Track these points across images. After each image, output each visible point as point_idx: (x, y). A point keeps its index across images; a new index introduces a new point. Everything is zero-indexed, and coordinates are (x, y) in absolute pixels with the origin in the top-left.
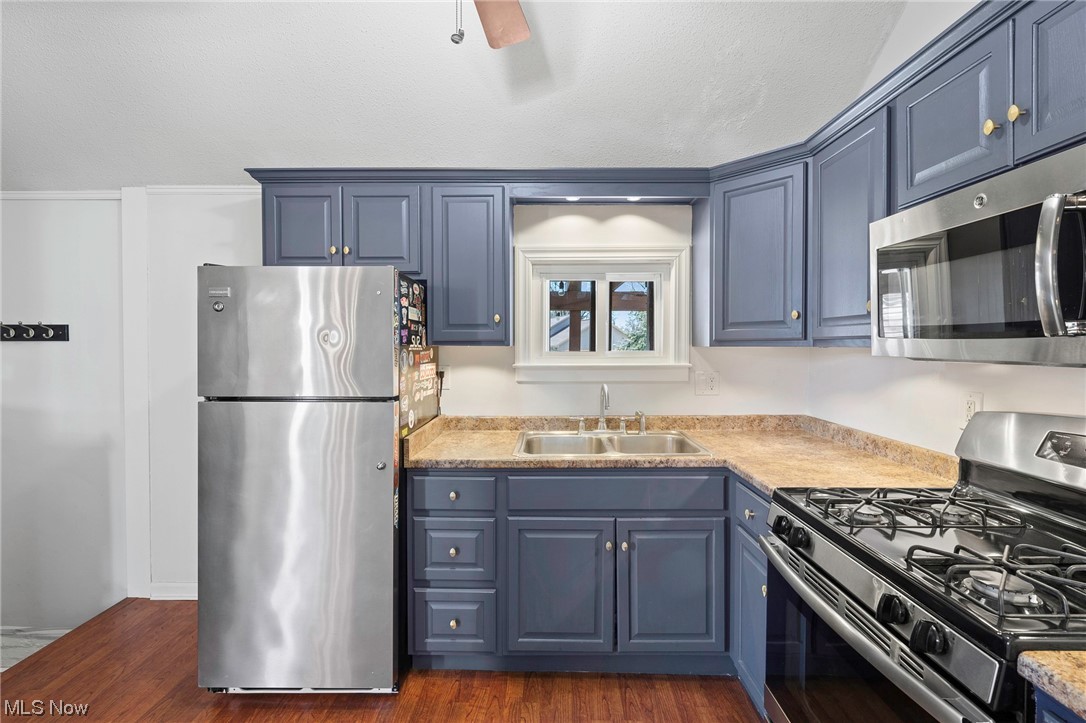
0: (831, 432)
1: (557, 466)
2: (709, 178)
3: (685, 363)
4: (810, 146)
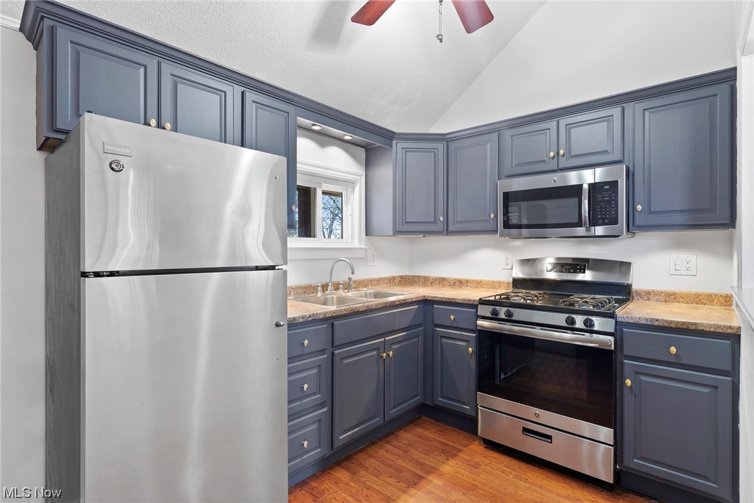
0: (431, 281)
1: (361, 310)
2: (393, 138)
3: (363, 246)
4: (447, 137)
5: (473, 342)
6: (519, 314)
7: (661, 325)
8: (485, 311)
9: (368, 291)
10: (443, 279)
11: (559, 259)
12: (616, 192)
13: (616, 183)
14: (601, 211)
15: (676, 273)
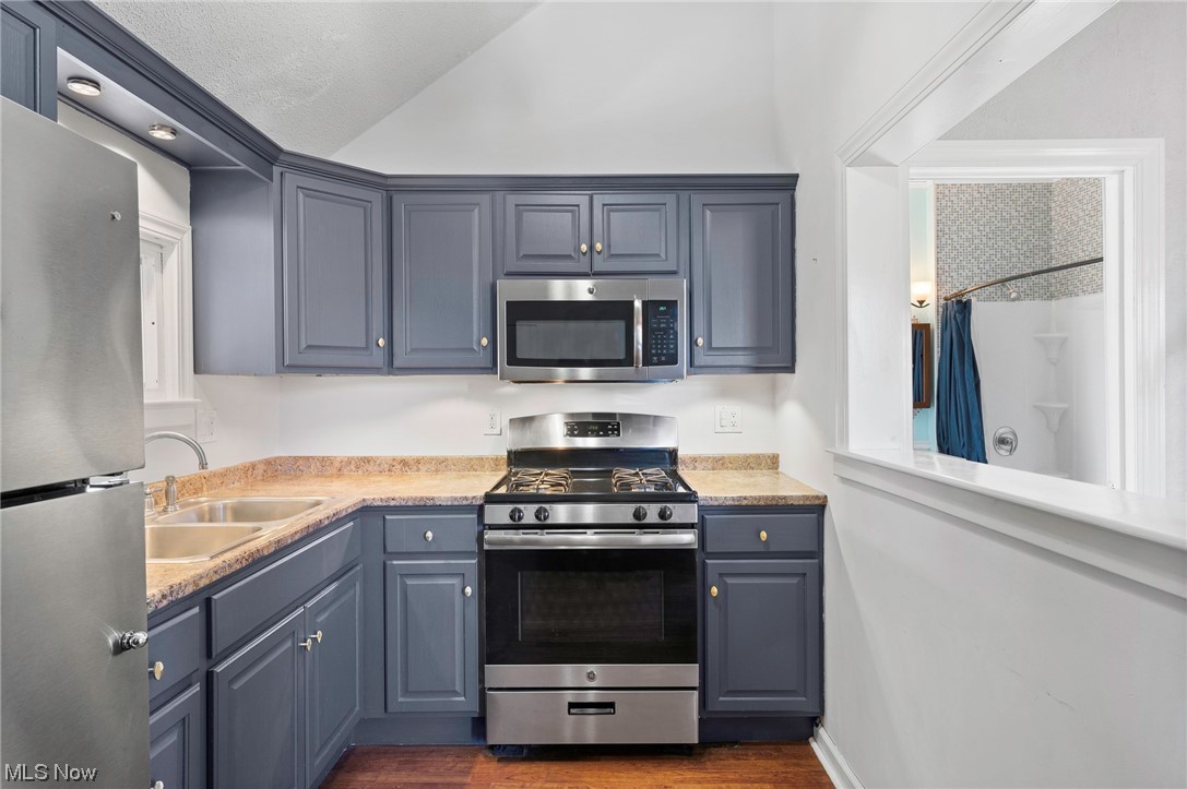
2: (276, 159)
3: (190, 399)
4: (390, 182)
5: (473, 575)
6: (561, 513)
7: (750, 503)
8: (499, 514)
9: (219, 504)
10: (367, 460)
11: (572, 415)
12: (675, 317)
13: (672, 305)
14: (657, 344)
15: (721, 430)
